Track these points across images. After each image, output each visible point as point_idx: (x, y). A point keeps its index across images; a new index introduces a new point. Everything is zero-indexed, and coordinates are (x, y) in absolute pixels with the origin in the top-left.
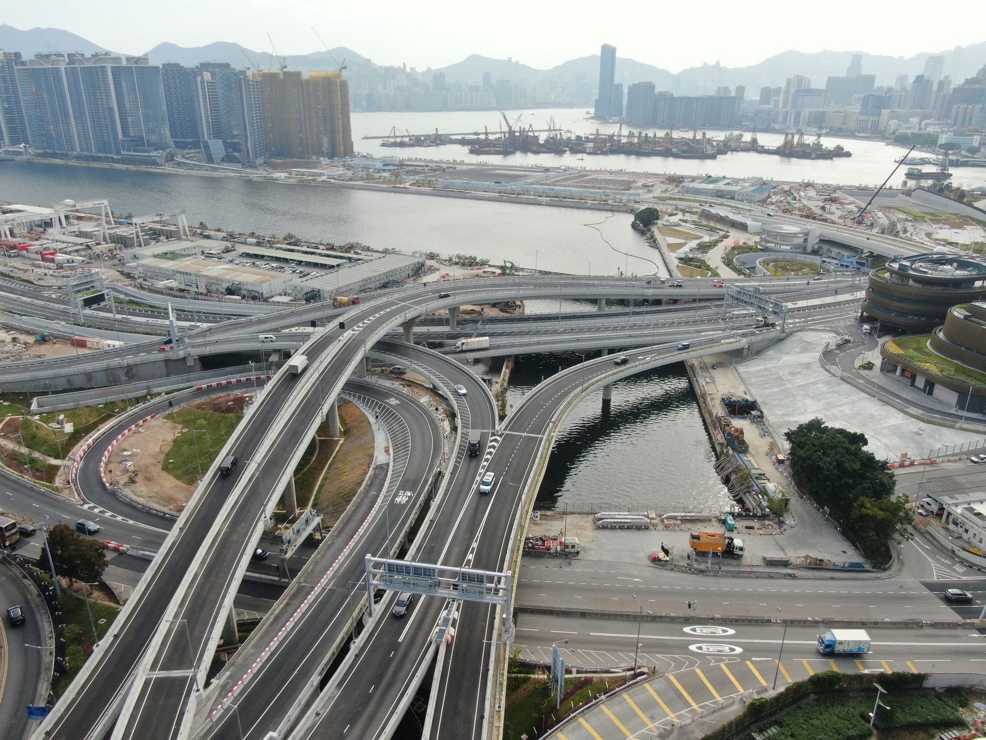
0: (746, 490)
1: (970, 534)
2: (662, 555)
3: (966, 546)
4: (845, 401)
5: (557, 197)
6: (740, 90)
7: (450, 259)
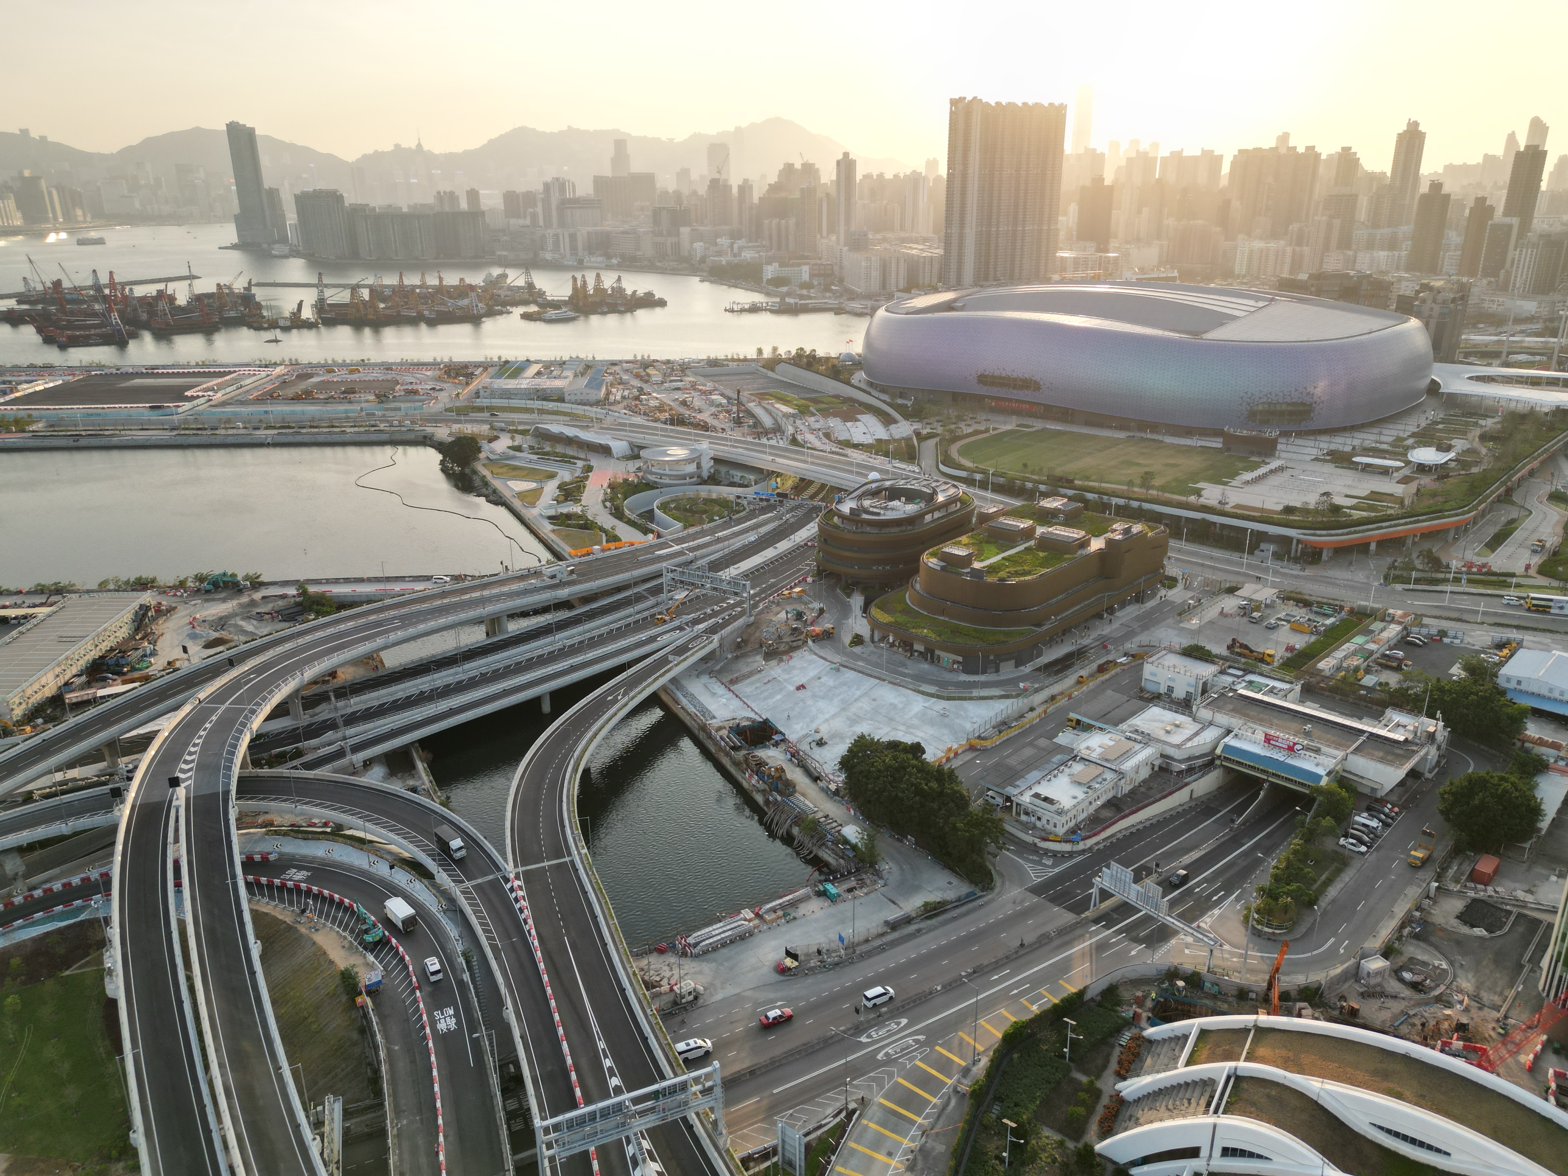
0: (820, 843)
1: (1044, 821)
2: (789, 962)
3: (1043, 834)
4: (858, 693)
5: (289, 427)
6: (473, 195)
7: (182, 584)
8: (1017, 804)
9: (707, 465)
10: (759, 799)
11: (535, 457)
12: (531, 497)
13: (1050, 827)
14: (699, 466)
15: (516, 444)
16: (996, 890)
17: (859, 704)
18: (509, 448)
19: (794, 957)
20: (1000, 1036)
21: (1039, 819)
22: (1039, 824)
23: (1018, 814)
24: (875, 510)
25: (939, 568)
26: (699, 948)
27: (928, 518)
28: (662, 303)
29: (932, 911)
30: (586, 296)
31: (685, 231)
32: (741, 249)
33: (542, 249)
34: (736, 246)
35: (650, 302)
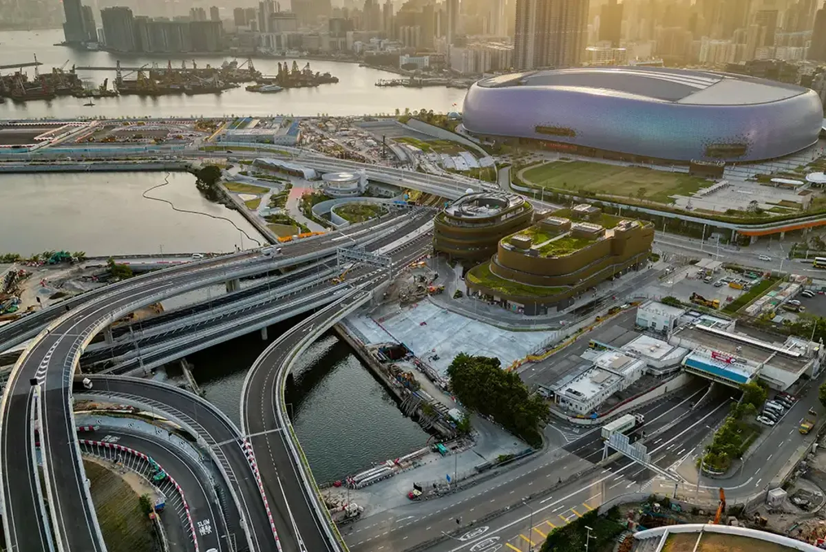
0: (435, 420)
1: (574, 406)
2: (416, 492)
3: (573, 414)
4: (459, 327)
5: (100, 160)
6: (214, 11)
7: (35, 259)
8: (558, 396)
9: (364, 184)
10: (398, 392)
11: (256, 179)
12: (254, 204)
13: (578, 410)
14: (359, 185)
15: (244, 170)
16: (544, 448)
17: (459, 334)
18: (239, 173)
19: (419, 489)
20: (546, 537)
21: (571, 405)
22: (571, 408)
23: (558, 402)
24: (470, 213)
25: (510, 249)
26: (360, 483)
27: (503, 217)
28: (335, 80)
29: (505, 461)
30: (287, 76)
31: (350, 33)
32: (385, 45)
33: (259, 45)
34: (382, 43)
35: (328, 79)
